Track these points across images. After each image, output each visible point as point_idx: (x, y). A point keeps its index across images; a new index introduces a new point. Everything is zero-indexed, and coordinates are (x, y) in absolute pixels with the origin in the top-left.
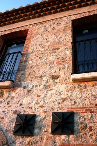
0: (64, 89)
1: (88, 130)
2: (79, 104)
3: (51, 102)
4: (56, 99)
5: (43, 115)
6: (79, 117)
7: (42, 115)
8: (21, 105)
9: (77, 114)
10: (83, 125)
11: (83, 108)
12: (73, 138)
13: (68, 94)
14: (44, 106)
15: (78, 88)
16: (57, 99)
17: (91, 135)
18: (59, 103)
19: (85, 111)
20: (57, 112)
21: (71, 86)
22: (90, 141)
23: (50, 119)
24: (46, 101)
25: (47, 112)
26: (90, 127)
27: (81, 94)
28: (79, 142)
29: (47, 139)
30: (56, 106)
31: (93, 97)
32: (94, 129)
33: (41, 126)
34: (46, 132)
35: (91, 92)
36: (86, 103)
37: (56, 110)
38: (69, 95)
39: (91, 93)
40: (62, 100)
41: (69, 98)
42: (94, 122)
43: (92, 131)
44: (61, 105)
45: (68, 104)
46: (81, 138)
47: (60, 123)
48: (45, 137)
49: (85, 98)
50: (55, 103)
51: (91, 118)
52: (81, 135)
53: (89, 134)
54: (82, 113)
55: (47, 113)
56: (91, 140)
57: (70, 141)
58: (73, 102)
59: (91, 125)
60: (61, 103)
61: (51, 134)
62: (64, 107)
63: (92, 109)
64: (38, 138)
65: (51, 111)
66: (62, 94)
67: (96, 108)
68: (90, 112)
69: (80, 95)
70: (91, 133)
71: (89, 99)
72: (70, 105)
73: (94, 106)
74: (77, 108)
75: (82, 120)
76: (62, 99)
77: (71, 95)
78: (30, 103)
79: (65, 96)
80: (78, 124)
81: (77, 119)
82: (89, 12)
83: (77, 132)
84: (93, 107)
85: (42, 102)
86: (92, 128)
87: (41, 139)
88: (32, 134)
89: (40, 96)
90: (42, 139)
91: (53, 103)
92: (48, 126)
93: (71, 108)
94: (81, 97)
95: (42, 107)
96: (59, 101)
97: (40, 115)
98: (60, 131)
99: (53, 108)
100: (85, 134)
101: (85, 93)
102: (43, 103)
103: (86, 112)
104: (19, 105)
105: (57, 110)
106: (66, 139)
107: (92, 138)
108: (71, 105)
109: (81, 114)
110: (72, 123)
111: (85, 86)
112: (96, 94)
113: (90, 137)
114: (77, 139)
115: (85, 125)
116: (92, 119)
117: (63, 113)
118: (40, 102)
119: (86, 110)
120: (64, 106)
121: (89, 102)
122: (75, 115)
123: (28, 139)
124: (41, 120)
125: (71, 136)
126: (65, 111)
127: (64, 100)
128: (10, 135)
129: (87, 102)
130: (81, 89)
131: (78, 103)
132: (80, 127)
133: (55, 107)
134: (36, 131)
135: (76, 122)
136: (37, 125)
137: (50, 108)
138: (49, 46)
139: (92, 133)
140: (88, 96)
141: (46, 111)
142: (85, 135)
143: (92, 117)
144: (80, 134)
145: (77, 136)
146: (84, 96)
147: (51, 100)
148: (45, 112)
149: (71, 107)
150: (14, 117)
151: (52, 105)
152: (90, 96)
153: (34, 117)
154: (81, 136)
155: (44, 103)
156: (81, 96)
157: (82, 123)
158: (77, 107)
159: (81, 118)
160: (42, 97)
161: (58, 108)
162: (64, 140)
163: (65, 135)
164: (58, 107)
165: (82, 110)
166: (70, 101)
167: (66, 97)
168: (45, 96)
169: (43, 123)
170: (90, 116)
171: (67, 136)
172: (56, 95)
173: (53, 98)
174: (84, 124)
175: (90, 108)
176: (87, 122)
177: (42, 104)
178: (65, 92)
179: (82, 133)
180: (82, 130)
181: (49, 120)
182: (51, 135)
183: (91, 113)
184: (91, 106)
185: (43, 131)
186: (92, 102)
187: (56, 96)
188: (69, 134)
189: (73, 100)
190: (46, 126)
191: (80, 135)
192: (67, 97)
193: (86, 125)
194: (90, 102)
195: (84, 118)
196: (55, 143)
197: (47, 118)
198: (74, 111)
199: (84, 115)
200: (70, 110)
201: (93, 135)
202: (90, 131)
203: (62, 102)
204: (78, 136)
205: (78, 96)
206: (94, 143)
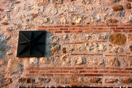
0: (35, 2)
1: (61, 51)
2: (53, 22)
3: (18, 18)
4: (24, 15)
5: (7, 34)
6: (52, 38)
7: (5, 34)
9: (50, 34)
10: (55, 47)
11: (57, 27)
12: (44, 61)
13: (40, 9)
14: (8, 22)
15: (53, 2)
16: (26, 15)
18: (29, 20)
19: (59, 30)
20: (25, 30)
22: (63, 65)
23: (16, 39)
24: (11, 17)
25: (12, 30)
27: (56, 10)
28: (50, 65)
29: (12, 63)
30: (25, 24)
31: (71, 14)
32: (68, 51)
33: (5, 48)
34: (11, 54)
35: (69, 8)
36: (61, 21)
37: (24, 28)
38: (42, 10)
39: (69, 10)
40: (32, 17)
41: (41, 14)
42: (69, 43)
43: (65, 53)
44: (30, 22)
45: (40, 21)
46: (53, 61)
47: (29, 44)
48: (10, 60)
49: (61, 15)
50: (23, 19)
51: (66, 39)
52: (53, 57)
54: (56, 32)
55: (13, 32)
56: (64, 63)
57: (40, 64)
58: (45, 19)
59: (65, 46)
60: (30, 20)
61: (17, 56)
62: (34, 25)
63: (68, 28)
64: (1, 62)
65: (17, 30)
66: (32, 9)
67: (72, 28)
68: (65, 32)
69: (55, 11)
70: (64, 55)
71: (65, 17)
72: (42, 22)
73: (71, 25)
74: (50, 27)
75: (55, 40)
76: (32, 15)
77: (44, 11)
79: (36, 11)
80: (50, 45)
81: (49, 39)
83: (49, 55)
84: (69, 26)
85: (6, 18)
86: (66, 50)
87: (5, 63)
89: (3, 10)
90: (6, 63)
91: (21, 19)
92: (13, 48)
93: (43, 27)
94: (56, 14)
95: (6, 24)
96: (28, 18)
97: (3, 34)
98: (28, 53)
99: (20, 26)
100: (58, 56)
101: (61, 9)
102: (7, 19)
103: (61, 32)
105: (26, 29)
106: (35, 63)
107: (65, 60)
108: (43, 23)
109: (54, 33)
110: (43, 44)
112: (74, 11)
113: (63, 59)
114: (48, 61)
115: (58, 47)
116: (67, 39)
118: (3, 18)
119: (61, 29)
120: (34, 24)
122: (48, 35)
124: (4, 41)
125: (41, 59)
126: (35, 30)
127: (35, 16)
129: (63, 20)
130: (57, 4)
131: (51, 21)
132: (53, 48)
133: (23, 25)
135: (48, 43)
137: (16, 26)
139: (66, 55)
140: (65, 13)
141: (11, 29)
142: (57, 58)
143: (67, 37)
144: (52, 56)
145: (48, 59)
146: (60, 12)
147: (18, 15)
148: (10, 31)
149: (43, 25)
151: (19, 22)
152: (67, 12)
154: (53, 59)
155: (8, 20)
156: (56, 13)
157: (55, 44)
158: (50, 25)
159: (55, 38)
160: (5, 11)
161: (27, 26)
162: (33, 63)
163: (34, 58)
164: (27, 24)
165: (56, 30)
166: (42, 18)
167: (37, 12)
168: (10, 11)
169: (7, 44)
170: (64, 37)
171: (37, 59)
172: (25, 9)
173: (21, 13)
174: (57, 46)
175: (66, 27)
176: (61, 43)
177: (5, 20)
178: (36, 7)
179: (54, 56)
180: (54, 51)
181: (15, 41)
182: (17, 58)
183: (66, 33)
184: (67, 25)
185: (8, 53)
186: (69, 20)
187: (24, 11)
188: (39, 57)
189: (45, 16)
190: (10, 48)
191: (52, 58)
192: (38, 13)
193: (60, 47)
194: (66, 20)
195: (58, 38)
196: (21, 67)
197: (12, 38)
198: (47, 29)
199: (57, 34)
200: (41, 28)
201: (66, 58)
202: (63, 53)
203: (32, 19)
204: (50, 59)
205: (52, 12)
206: (66, 66)
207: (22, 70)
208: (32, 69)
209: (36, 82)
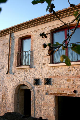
1: (55, 84)
4: (45, 73)
5: (42, 79)
8: (34, 75)
15: (52, 69)
20: (46, 78)
21: (50, 68)
26: (55, 83)
29: (44, 86)
30: (45, 76)
44: (47, 75)
47: (47, 82)
56: (55, 87)
57: (50, 87)
58: (50, 74)
59: (56, 82)
64: (41, 86)
65: (44, 78)
76: (47, 73)
77: (50, 72)
78: (37, 74)
82: (58, 25)
83: (52, 84)
85: (41, 74)
88: (39, 85)
89: (40, 71)
90: (42, 86)
92: (43, 82)
95: (41, 76)
98: (47, 84)
99: (44, 76)
104: (33, 75)
110: (50, 82)
111: (54, 68)
112: (58, 72)
117: (48, 79)
119: (54, 77)
122: (51, 79)
123: (38, 86)
125: (50, 85)
126: (48, 77)
127: (48, 73)
128: (33, 85)
129: (55, 74)
134: (40, 84)
136: (40, 82)
138: (41, 47)
143: (56, 79)
146: (54, 72)
149: (50, 76)
150: (33, 79)
151: (44, 75)
152: (56, 72)
153: (39, 79)
154: (53, 86)
157: (53, 82)
158: (52, 76)
168: (42, 72)
170: (55, 80)
172: (45, 71)
175: (56, 76)
176: (54, 81)
178: (48, 70)
185: (42, 84)
186: (56, 74)
205: (52, 72)
207: (46, 88)
208: (48, 88)
209: (49, 91)
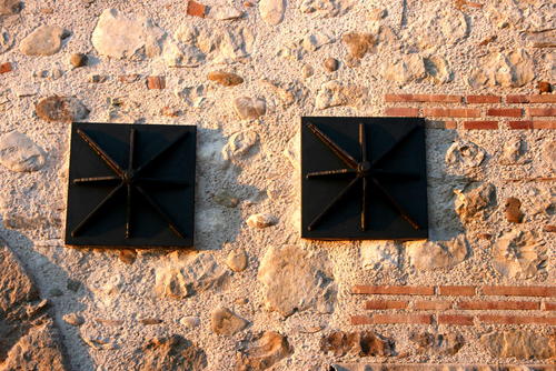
1: (500, 214)
2: (452, 75)
3: (285, 54)
4: (313, 40)
5: (238, 131)
6: (455, 151)
7: (231, 128)
8: (83, 61)
9: (442, 133)
10: (474, 193)
11: (473, 99)
12: (426, 259)
13: (386, 14)
14: (240, 73)
16: (321, 39)
17: (517, 245)
18: (337, 65)
19: (483, 118)
20: (325, 114)
22: (512, 274)
23: (286, 153)
24: (248, 44)
25: (263, 112)
26: (514, 204)
27: (462, 19)
28: (458, 276)
29: (282, 264)
30: (321, 83)
31: (532, 44)
32: (533, 212)
33: (238, 194)
34: (270, 224)
35: (521, 11)
36: (490, 72)
37: (320, 101)
38: (394, 18)
39: (522, 20)
40: (349, 49)
41: (391, 36)
42: (534, 176)
43: (520, 222)
44: (344, 74)
45: (390, 71)
46: (467, 257)
47: (360, 180)
48: (269, 251)
49: (485, 43)
50: (307, 60)
51: (517, 158)
52: (466, 240)
53: (508, 237)
54: (469, 126)
55: (269, 119)
56: (515, 268)
57: (409, 271)
58: (416, 64)
59: (518, 191)
60: (344, 62)
61: (304, 236)
62: (366, 90)
63: (521, 106)
64: (226, 260)
65: (290, 110)
66: (348, 9)
67: (543, 106)
68: (514, 126)
69: (456, 23)
70: (516, 232)
71: (506, 52)
72: (401, 78)
73: (536, 91)
74: (441, 99)
75: (471, 165)
76: (352, 38)
77: (404, 22)
78: (142, 54)
79: (369, 24)
80: (447, 187)
81: (446, 160)
83: (446, 229)
84: (528, 98)
85: (227, 51)
86: (523, 209)
87: (247, 266)
88: (182, 236)
89: (208, 9)
90: (249, 264)
91: (300, 58)
92: (276, 194)
93: (408, 98)
94: (465, 37)
96: (331, 53)
97: (220, 129)
99: (298, 94)
100: (488, 237)
101: (487, 15)
102: (233, 56)
103: (493, 126)
104: (67, 60)
105: (328, 106)
106: (386, 264)
107: (519, 256)
108: (408, 81)
109: (462, 131)
110: (417, 178)
112: (548, 26)
113: (509, 250)
114: (446, 260)
115: (487, 193)
116: (521, 160)
118: (213, 48)
119: (491, 113)
120: (366, 84)
121: (505, 71)
122: (433, 137)
123: (167, 268)
124: (230, 160)
125: (413, 248)
126: (374, 111)
127: (365, 45)
129: (496, 67)
131: (444, 73)
132: (461, 199)
133: (312, 90)
134: (209, 219)
135: (439, 176)
136: (207, 187)
137: (282, 93)
139: (522, 233)
140: (501, 36)
141: (257, 105)
142: (484, 243)
143: (521, 150)
144: (462, 237)
145: (444, 248)
146: (482, 30)
147: (284, 39)
148: (256, 113)
149: (407, 90)
151: (292, 71)
152: (512, 32)
153: (186, 139)
154: (468, 249)
155: (240, 60)
156: (461, 32)
157: (468, 183)
158: (440, 91)
159: (467, 153)
160: (220, 16)
161: (330, 92)
162: (377, 266)
163: (383, 243)
164: (330, 84)
165: (470, 114)
166: (397, 54)
167: (372, 26)
168: (243, 16)
169: (243, 178)
170: (510, 148)
171: (393, 248)
172: (313, 10)
173: (295, 28)
174: (481, 187)
175: (514, 100)
176: (495, 176)
177: (226, 61)
178: (364, 0)
179: (470, 234)
180: (470, 215)
181: (283, 163)
182: (302, 243)
183: (517, 132)
184: (517, 92)
185: (254, 218)
186: (526, 70)
187: (310, 16)
188: (400, 236)
189: (413, 49)
190: (263, 194)
191: (460, 244)
192: (380, 32)
193: (493, 194)
194: (513, 70)
195: (481, 154)
196: (326, 281)
197: (265, 149)
198: (427, 112)
199: (479, 137)
200: (399, 105)
201: (524, 244)
202: (510, 221)
203: (354, 62)
204: (451, 249)
205: (446, 28)
206: (529, 283)
207: (330, 296)
208: (374, 293)
209: (399, 349)
